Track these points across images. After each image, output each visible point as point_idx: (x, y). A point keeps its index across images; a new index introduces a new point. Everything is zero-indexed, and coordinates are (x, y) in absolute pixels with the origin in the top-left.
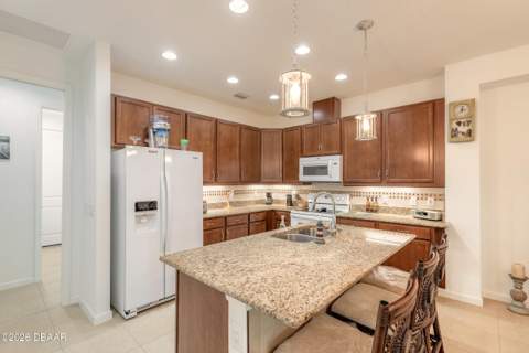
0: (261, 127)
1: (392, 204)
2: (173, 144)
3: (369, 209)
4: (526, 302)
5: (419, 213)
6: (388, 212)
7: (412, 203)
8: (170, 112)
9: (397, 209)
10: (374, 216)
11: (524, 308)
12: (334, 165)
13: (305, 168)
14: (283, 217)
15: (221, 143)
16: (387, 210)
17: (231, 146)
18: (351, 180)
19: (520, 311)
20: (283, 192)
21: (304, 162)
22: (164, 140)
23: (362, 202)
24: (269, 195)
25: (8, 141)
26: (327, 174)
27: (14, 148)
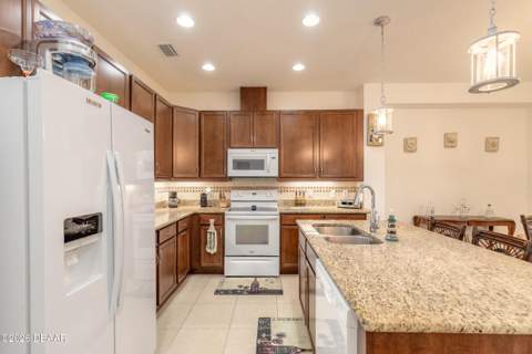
1: (318, 197)
3: (298, 203)
5: (344, 203)
6: (313, 205)
7: (332, 195)
9: (321, 201)
12: (272, 160)
13: (234, 161)
14: (212, 221)
16: (313, 203)
20: (193, 190)
21: (234, 154)
23: (291, 196)
24: (174, 195)
26: (263, 169)
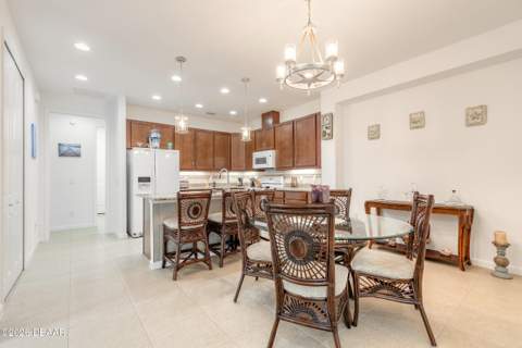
0: (230, 132)
2: (163, 146)
3: (293, 185)
4: (509, 267)
8: (162, 127)
10: (296, 189)
11: (506, 272)
12: (270, 156)
13: (255, 159)
15: (199, 144)
17: (206, 145)
18: (282, 166)
19: (503, 275)
21: (256, 155)
22: (157, 144)
23: (289, 181)
24: (240, 180)
25: (79, 147)
26: (266, 163)
27: (83, 151)
